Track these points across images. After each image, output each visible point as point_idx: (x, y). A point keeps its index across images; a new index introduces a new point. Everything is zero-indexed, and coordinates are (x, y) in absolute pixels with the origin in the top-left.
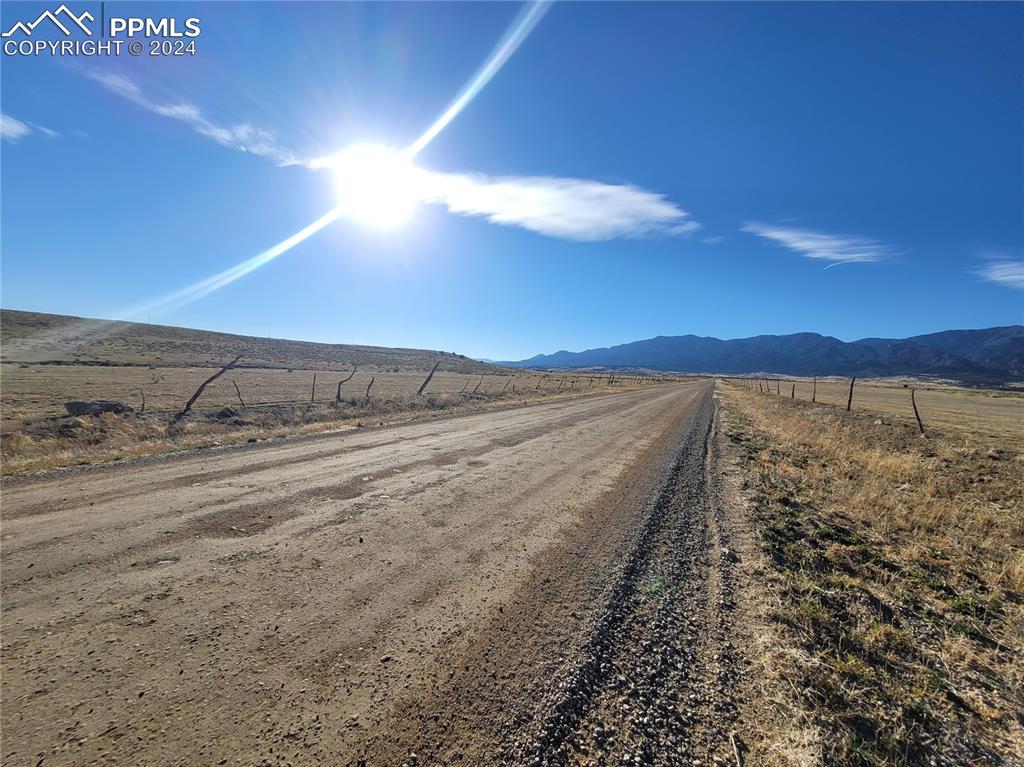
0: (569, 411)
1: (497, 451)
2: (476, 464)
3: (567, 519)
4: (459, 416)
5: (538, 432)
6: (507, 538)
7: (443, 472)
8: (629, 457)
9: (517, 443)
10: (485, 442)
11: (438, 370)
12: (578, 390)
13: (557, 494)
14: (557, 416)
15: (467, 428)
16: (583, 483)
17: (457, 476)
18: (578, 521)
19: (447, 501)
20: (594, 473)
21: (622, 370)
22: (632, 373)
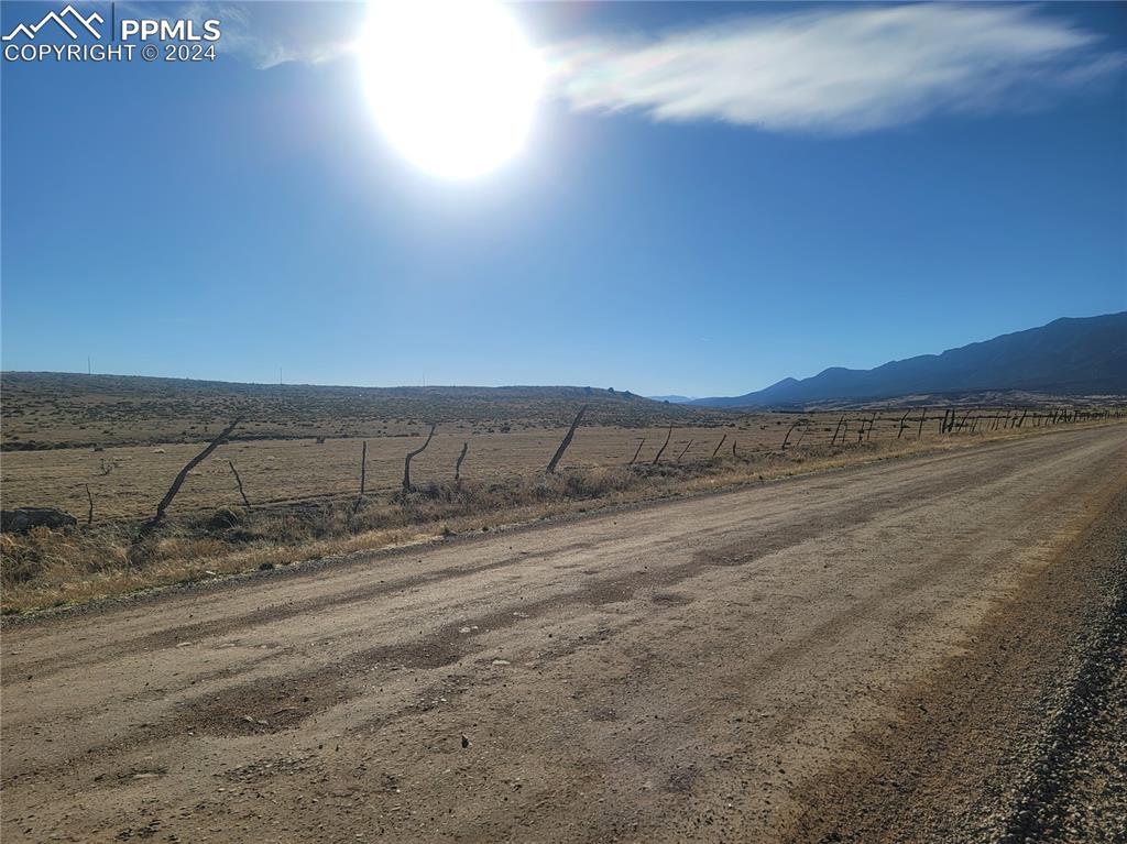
0: (858, 489)
1: (710, 575)
2: (669, 600)
3: (868, 712)
4: (629, 510)
5: (792, 534)
6: (740, 746)
7: (605, 616)
8: (1004, 584)
9: (750, 558)
10: (683, 558)
11: (584, 424)
12: (874, 447)
13: (842, 659)
14: (830, 502)
15: (645, 533)
16: (898, 638)
17: (635, 622)
18: (892, 715)
19: (618, 672)
20: (923, 617)
21: (972, 400)
22: (996, 404)
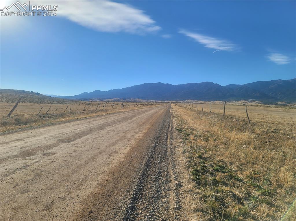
0: (101, 121)
1: (62, 146)
2: (48, 154)
3: (101, 178)
4: (36, 128)
5: (84, 133)
6: (67, 193)
7: (26, 161)
8: (133, 143)
9: (73, 140)
10: (54, 141)
11: (22, 102)
12: (106, 111)
13: (96, 165)
14: (95, 124)
15: (42, 135)
16: (110, 158)
17: (36, 162)
18: (107, 178)
19: (30, 178)
20: (115, 152)
21: (128, 100)
22: (133, 101)
